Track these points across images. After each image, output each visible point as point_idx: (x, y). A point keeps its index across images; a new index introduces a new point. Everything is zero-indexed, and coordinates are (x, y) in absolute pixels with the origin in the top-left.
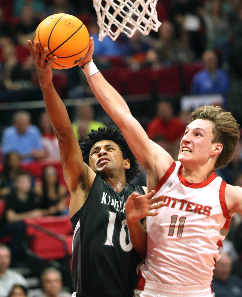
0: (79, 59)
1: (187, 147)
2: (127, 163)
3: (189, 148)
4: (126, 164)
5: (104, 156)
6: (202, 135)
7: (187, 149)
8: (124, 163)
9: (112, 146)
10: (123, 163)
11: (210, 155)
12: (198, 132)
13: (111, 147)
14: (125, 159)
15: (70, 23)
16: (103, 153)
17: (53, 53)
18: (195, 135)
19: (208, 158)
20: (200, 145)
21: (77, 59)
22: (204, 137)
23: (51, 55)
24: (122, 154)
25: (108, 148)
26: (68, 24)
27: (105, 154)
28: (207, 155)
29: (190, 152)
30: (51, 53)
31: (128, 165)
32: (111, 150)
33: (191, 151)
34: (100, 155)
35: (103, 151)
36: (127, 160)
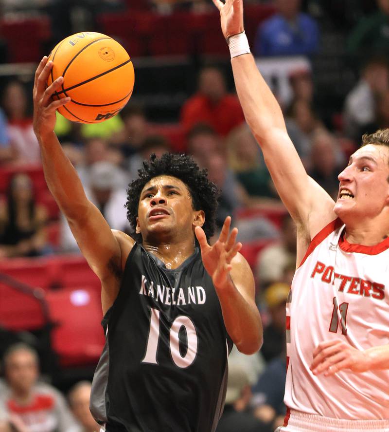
0: (105, 114)
1: (347, 189)
2: (201, 217)
3: (349, 191)
4: (198, 218)
5: (160, 204)
6: (371, 170)
7: (347, 192)
8: (195, 217)
9: (177, 188)
10: (191, 217)
11: (386, 201)
12: (365, 165)
13: (175, 189)
14: (197, 210)
15: (107, 53)
16: (159, 200)
17: (67, 92)
18: (360, 170)
19: (382, 206)
20: (368, 185)
21: (101, 112)
22: (375, 172)
23: (63, 94)
24: (193, 202)
25: (169, 191)
26: (104, 54)
27: (162, 202)
28: (380, 202)
29: (351, 198)
30: (64, 91)
31: (200, 220)
32: (174, 195)
33: (352, 196)
34: (153, 203)
35: (159, 196)
36: (200, 211)
